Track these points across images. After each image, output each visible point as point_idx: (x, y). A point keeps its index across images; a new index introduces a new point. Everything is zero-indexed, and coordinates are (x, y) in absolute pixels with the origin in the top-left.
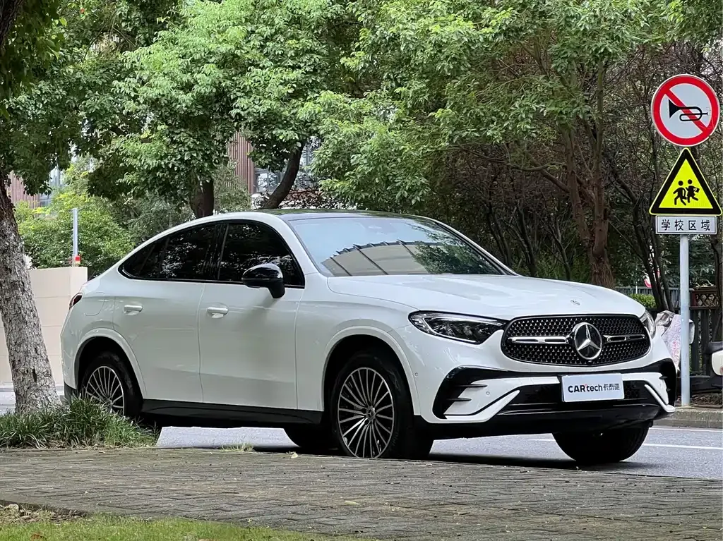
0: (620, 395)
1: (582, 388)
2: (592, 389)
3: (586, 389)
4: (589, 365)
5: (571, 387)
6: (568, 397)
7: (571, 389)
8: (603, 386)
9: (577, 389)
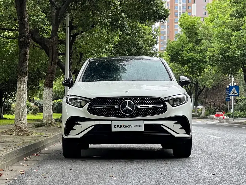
0: (142, 129)
1: (121, 126)
2: (126, 126)
3: (123, 127)
4: (127, 117)
5: (116, 126)
6: (114, 130)
7: (115, 126)
8: (132, 125)
9: (118, 126)
